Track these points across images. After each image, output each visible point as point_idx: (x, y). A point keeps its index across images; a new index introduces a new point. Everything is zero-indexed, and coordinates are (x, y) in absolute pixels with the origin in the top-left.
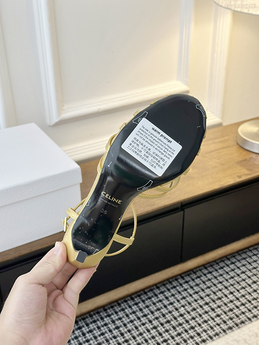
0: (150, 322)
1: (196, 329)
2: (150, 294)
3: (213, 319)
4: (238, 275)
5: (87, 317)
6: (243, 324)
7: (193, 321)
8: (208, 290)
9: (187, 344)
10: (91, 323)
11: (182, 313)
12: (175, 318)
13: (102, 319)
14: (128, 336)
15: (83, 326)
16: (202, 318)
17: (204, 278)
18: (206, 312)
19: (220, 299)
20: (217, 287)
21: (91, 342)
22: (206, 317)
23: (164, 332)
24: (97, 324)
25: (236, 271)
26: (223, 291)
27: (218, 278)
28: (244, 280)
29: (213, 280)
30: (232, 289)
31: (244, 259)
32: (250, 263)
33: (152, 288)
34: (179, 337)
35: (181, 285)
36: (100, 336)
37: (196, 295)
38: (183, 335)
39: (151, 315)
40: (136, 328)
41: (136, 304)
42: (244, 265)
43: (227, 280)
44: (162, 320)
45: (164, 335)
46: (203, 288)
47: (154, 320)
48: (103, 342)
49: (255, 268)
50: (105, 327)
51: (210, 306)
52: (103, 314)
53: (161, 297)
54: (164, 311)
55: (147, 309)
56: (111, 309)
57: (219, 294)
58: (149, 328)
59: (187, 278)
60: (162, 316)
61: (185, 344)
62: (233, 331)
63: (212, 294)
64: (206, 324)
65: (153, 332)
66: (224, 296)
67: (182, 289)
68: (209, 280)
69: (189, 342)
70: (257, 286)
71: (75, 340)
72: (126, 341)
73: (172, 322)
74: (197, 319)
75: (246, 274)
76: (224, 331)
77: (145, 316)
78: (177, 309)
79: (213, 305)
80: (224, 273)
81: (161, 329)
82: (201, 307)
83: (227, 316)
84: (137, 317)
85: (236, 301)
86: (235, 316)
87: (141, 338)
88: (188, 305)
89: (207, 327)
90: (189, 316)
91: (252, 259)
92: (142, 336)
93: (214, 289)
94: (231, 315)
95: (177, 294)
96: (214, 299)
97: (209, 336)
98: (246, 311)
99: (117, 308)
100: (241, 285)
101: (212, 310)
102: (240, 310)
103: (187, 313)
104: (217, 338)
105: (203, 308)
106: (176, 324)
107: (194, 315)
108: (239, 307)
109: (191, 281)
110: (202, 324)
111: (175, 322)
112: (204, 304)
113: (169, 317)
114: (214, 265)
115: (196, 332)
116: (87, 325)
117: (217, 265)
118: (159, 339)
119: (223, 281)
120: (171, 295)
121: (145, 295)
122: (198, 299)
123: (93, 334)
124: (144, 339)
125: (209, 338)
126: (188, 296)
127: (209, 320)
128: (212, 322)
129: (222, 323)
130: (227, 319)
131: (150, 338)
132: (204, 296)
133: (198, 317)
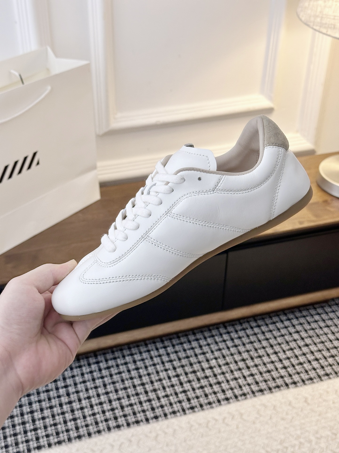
0: (174, 368)
1: (223, 385)
2: (183, 339)
3: (244, 377)
4: (290, 334)
5: (108, 353)
6: (277, 389)
7: (222, 376)
8: (250, 345)
9: (207, 399)
10: (111, 359)
11: (212, 365)
12: (203, 370)
13: (124, 357)
14: (145, 379)
15: (102, 362)
16: (233, 375)
17: (249, 332)
18: (240, 369)
19: (260, 357)
20: (261, 344)
21: (106, 379)
22: (237, 374)
23: (186, 382)
24: (117, 362)
25: (289, 329)
26: (267, 349)
27: (266, 334)
28: (295, 340)
29: (259, 336)
30: (277, 348)
32: (309, 323)
33: (187, 333)
34: (201, 390)
35: (221, 335)
36: (116, 374)
37: (234, 348)
38: (206, 389)
39: (178, 362)
40: (157, 372)
41: (165, 347)
42: (301, 324)
43: (275, 338)
44: (188, 369)
45: (185, 385)
46: (245, 342)
47: (179, 367)
48: (118, 382)
49: (313, 329)
50: (124, 366)
51: (246, 364)
52: (127, 352)
53: (194, 344)
54: (193, 360)
55: (175, 354)
56: (136, 348)
57: (261, 352)
58: (171, 375)
59: (230, 329)
60: (188, 365)
61: (205, 398)
62: (263, 394)
63: (253, 350)
64: (235, 382)
65: (175, 380)
66: (265, 355)
67: (221, 339)
68: (255, 334)
69: (210, 397)
70: (307, 350)
71: (90, 375)
72: (143, 384)
73: (198, 374)
74: (227, 375)
75: (299, 335)
76: (253, 392)
77: (171, 361)
78: (208, 361)
79: (250, 363)
80: (274, 329)
81: (184, 379)
82: (236, 362)
83: (262, 377)
84: (161, 361)
85: (277, 362)
86: (272, 379)
87: (159, 384)
88: (222, 358)
89: (235, 385)
90: (219, 369)
91: (313, 318)
92: (161, 382)
93: (257, 345)
94: (267, 376)
95: (213, 344)
96: (253, 356)
97: (234, 395)
98: (285, 376)
99: (143, 348)
100: (290, 345)
101: (246, 368)
102: (279, 374)
103: (218, 366)
104: (243, 399)
105: (238, 363)
106: (201, 376)
107: (225, 369)
108: (279, 369)
109: (233, 332)
110: (231, 381)
111: (201, 373)
112: (240, 360)
113: (197, 367)
114: (266, 318)
115: (221, 388)
116: (107, 361)
117: (270, 319)
118: (178, 389)
119: (271, 338)
120: (206, 344)
121: (177, 340)
122: (235, 354)
123: (110, 372)
124: (162, 386)
125: (234, 397)
126: (225, 349)
127: (240, 378)
128: (243, 380)
129: (254, 383)
130: (261, 380)
131: (168, 385)
132: (243, 351)
133: (228, 372)
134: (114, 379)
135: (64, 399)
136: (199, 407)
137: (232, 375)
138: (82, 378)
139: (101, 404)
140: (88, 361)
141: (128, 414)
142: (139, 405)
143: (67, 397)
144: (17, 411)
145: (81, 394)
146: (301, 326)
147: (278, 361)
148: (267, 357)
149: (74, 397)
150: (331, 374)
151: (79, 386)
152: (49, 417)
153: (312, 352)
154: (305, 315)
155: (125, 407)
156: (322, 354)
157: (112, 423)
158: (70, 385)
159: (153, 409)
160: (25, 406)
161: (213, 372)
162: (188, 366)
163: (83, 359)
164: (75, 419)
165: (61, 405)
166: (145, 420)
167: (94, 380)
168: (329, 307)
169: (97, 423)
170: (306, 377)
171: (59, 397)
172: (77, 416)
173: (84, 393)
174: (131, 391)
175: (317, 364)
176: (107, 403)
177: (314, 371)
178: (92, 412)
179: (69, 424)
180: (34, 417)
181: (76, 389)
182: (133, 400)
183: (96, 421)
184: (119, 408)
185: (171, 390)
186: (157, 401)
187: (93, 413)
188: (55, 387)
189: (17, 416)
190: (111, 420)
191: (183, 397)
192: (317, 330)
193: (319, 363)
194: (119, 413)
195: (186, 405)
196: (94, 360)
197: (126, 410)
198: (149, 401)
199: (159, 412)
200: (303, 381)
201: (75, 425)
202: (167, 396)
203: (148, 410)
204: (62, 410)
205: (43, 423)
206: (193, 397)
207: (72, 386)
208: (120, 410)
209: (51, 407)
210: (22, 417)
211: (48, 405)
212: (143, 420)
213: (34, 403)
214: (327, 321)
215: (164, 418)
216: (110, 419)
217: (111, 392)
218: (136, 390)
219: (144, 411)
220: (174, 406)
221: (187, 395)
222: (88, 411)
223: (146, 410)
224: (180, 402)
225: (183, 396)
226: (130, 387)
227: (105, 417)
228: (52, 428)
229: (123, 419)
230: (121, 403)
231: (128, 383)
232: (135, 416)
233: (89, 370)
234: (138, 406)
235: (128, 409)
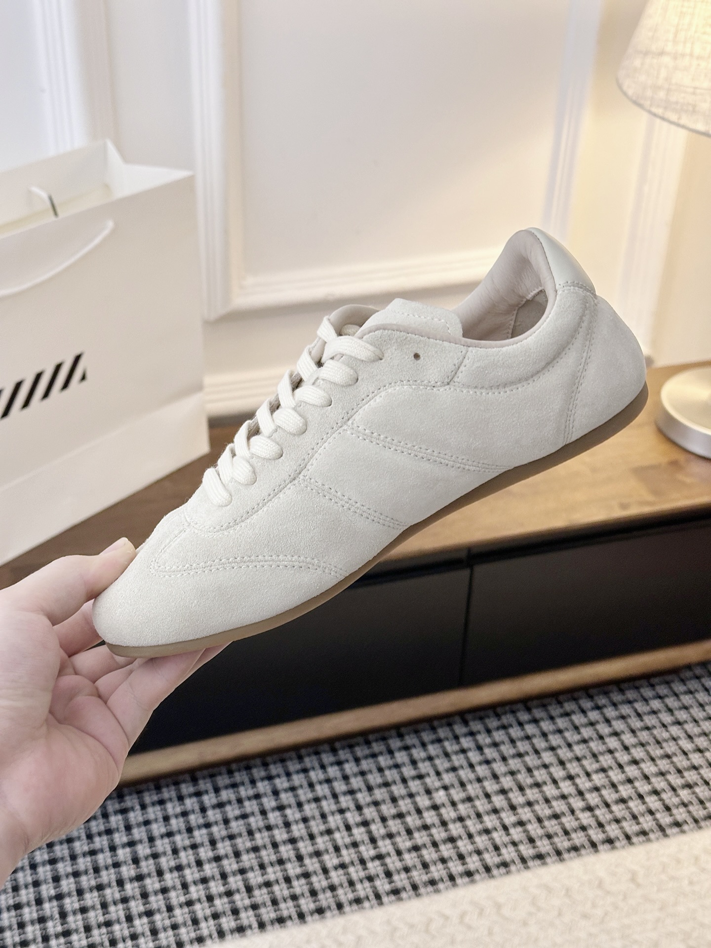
0: (359, 808)
1: (460, 843)
2: (377, 747)
3: (505, 828)
4: (601, 738)
5: (220, 774)
6: (573, 854)
7: (458, 824)
8: (517, 760)
9: (427, 874)
10: (226, 787)
11: (438, 802)
12: (419, 811)
13: (253, 782)
14: (298, 830)
15: (207, 792)
16: (481, 822)
17: (515, 732)
18: (495, 811)
19: (537, 785)
20: (540, 758)
21: (215, 829)
22: (490, 821)
23: (383, 838)
24: (238, 792)
25: (598, 727)
26: (552, 770)
27: (551, 737)
28: (611, 752)
29: (535, 741)
30: (574, 768)
31: (630, 702)
32: (639, 715)
33: (387, 734)
34: (414, 854)
35: (456, 738)
36: (237, 818)
37: (484, 767)
38: (424, 852)
39: (366, 793)
40: (323, 816)
41: (339, 763)
42: (623, 717)
43: (570, 746)
44: (388, 809)
45: (380, 843)
46: (506, 754)
47: (368, 805)
48: (240, 835)
49: (648, 728)
50: (254, 802)
51: (509, 800)
52: (259, 772)
53: (401, 757)
54: (398, 790)
55: (359, 778)
56: (279, 765)
57: (540, 775)
58: (351, 821)
59: (476, 726)
60: (388, 800)
61: (423, 871)
62: (545, 864)
63: (523, 770)
64: (485, 837)
65: (359, 833)
66: (549, 781)
67: (456, 747)
68: (528, 738)
69: (433, 868)
70: (637, 771)
71: (181, 820)
72: (293, 841)
73: (409, 819)
75: (620, 740)
76: (523, 860)
77: (352, 792)
78: (428, 792)
79: (517, 798)
80: (568, 728)
81: (378, 830)
82: (488, 796)
83: (543, 827)
84: (331, 792)
85: (574, 798)
86: (561, 831)
87: (327, 841)
88: (458, 787)
89: (487, 843)
90: (453, 811)
91: (648, 704)
92: (331, 836)
93: (531, 760)
94: (552, 826)
95: (439, 758)
96: (523, 784)
97: (483, 865)
98: (590, 825)
99: (293, 765)
100: (601, 762)
101: (509, 808)
102: (578, 821)
103: (449, 804)
104: (502, 873)
105: (492, 799)
106: (415, 825)
107: (464, 810)
108: (578, 812)
109: (482, 733)
110: (476, 836)
111: (415, 819)
112: (495, 792)
113: (406, 805)
114: (550, 704)
115: (456, 850)
116: (217, 790)
117: (558, 706)
118: (367, 851)
119: (560, 747)
120: (426, 757)
121: (365, 747)
122: (486, 778)
123: (224, 813)
124: (333, 845)
125: (484, 870)
126: (464, 767)
127: (496, 829)
128: (502, 834)
129: (526, 841)
130: (540, 835)
131: (346, 844)
132: (502, 774)
133: (472, 817)
134: (231, 830)
135: (128, 871)
136: (409, 890)
137: (478, 822)
138: (166, 826)
139: (204, 881)
140: (178, 790)
141: (262, 904)
142: (284, 885)
143: (133, 866)
144: (27, 894)
145: (163, 861)
146: (623, 721)
147: (576, 796)
148: (553, 785)
149: (147, 866)
150: (686, 822)
151: (158, 843)
152: (95, 907)
153: (646, 777)
154: (631, 699)
155: (254, 888)
156: (667, 780)
157: (228, 923)
158: (141, 841)
159: (313, 893)
160: (45, 882)
161: (440, 815)
162: (387, 803)
163: (168, 786)
164: (149, 914)
165: (120, 883)
166: (296, 916)
167: (190, 830)
168: (682, 684)
169: (195, 922)
170: (634, 830)
171: (116, 865)
172: (154, 906)
173: (169, 857)
174: (269, 855)
175: (655, 803)
176: (218, 880)
177: (650, 816)
178: (186, 899)
179: (137, 922)
180: (65, 906)
181: (153, 848)
182: (273, 873)
183: (195, 917)
184: (243, 889)
185: (352, 854)
186: (322, 877)
187: (188, 900)
188: (109, 845)
189: (28, 904)
190: (225, 915)
191: (377, 868)
192: (656, 730)
193: (661, 800)
194: (241, 899)
195: (382, 885)
196: (192, 789)
197: (257, 896)
198: (306, 875)
199: (325, 899)
200: (628, 837)
201: (150, 925)
202: (343, 866)
203: (303, 895)
204: (123, 893)
205: (83, 919)
206: (398, 868)
207: (145, 842)
208: (245, 895)
209: (100, 888)
210: (39, 907)
211: (93, 883)
212: (292, 917)
213: (65, 877)
214: (676, 713)
215: (336, 912)
216: (224, 913)
217: (227, 856)
218: (278, 852)
219: (294, 897)
220: (359, 886)
221: (384, 865)
222: (178, 897)
223: (299, 895)
224: (370, 879)
225: (377, 866)
226: (265, 847)
227: (212, 909)
228: (101, 930)
229: (251, 913)
230: (247, 880)
231: (262, 838)
232: (276, 907)
233: (181, 809)
234: (283, 887)
235: (261, 893)
